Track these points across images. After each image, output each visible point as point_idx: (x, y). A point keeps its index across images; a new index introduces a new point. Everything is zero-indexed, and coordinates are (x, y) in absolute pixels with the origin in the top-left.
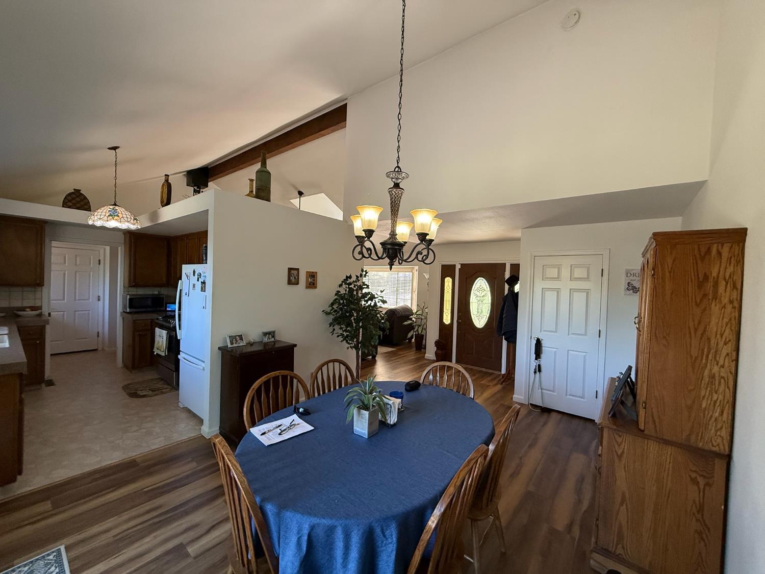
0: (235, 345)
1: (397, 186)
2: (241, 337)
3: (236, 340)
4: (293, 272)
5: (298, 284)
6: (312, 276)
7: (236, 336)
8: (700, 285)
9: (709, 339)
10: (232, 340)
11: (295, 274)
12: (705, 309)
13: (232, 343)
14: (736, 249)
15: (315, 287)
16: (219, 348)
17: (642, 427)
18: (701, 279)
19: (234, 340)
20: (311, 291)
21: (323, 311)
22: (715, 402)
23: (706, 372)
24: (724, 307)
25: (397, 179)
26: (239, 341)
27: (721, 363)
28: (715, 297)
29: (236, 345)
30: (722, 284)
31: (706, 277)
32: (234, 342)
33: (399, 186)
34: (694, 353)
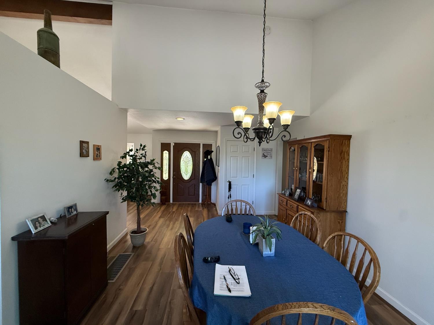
0: (39, 229)
1: (262, 91)
2: (43, 218)
3: (39, 223)
4: (84, 145)
5: (89, 156)
6: (98, 149)
7: (38, 218)
8: (341, 154)
9: (342, 173)
10: (35, 223)
11: (86, 147)
12: (341, 163)
13: (36, 228)
14: (349, 142)
15: (101, 159)
16: (13, 239)
17: (325, 208)
18: (341, 152)
19: (37, 223)
20: (97, 162)
21: (105, 180)
22: (344, 194)
23: (342, 184)
24: (346, 162)
25: (262, 87)
26: (43, 223)
27: (345, 180)
28: (344, 158)
29: (42, 228)
30: (346, 153)
31: (342, 151)
32: (38, 225)
33: (264, 92)
34: (339, 178)
